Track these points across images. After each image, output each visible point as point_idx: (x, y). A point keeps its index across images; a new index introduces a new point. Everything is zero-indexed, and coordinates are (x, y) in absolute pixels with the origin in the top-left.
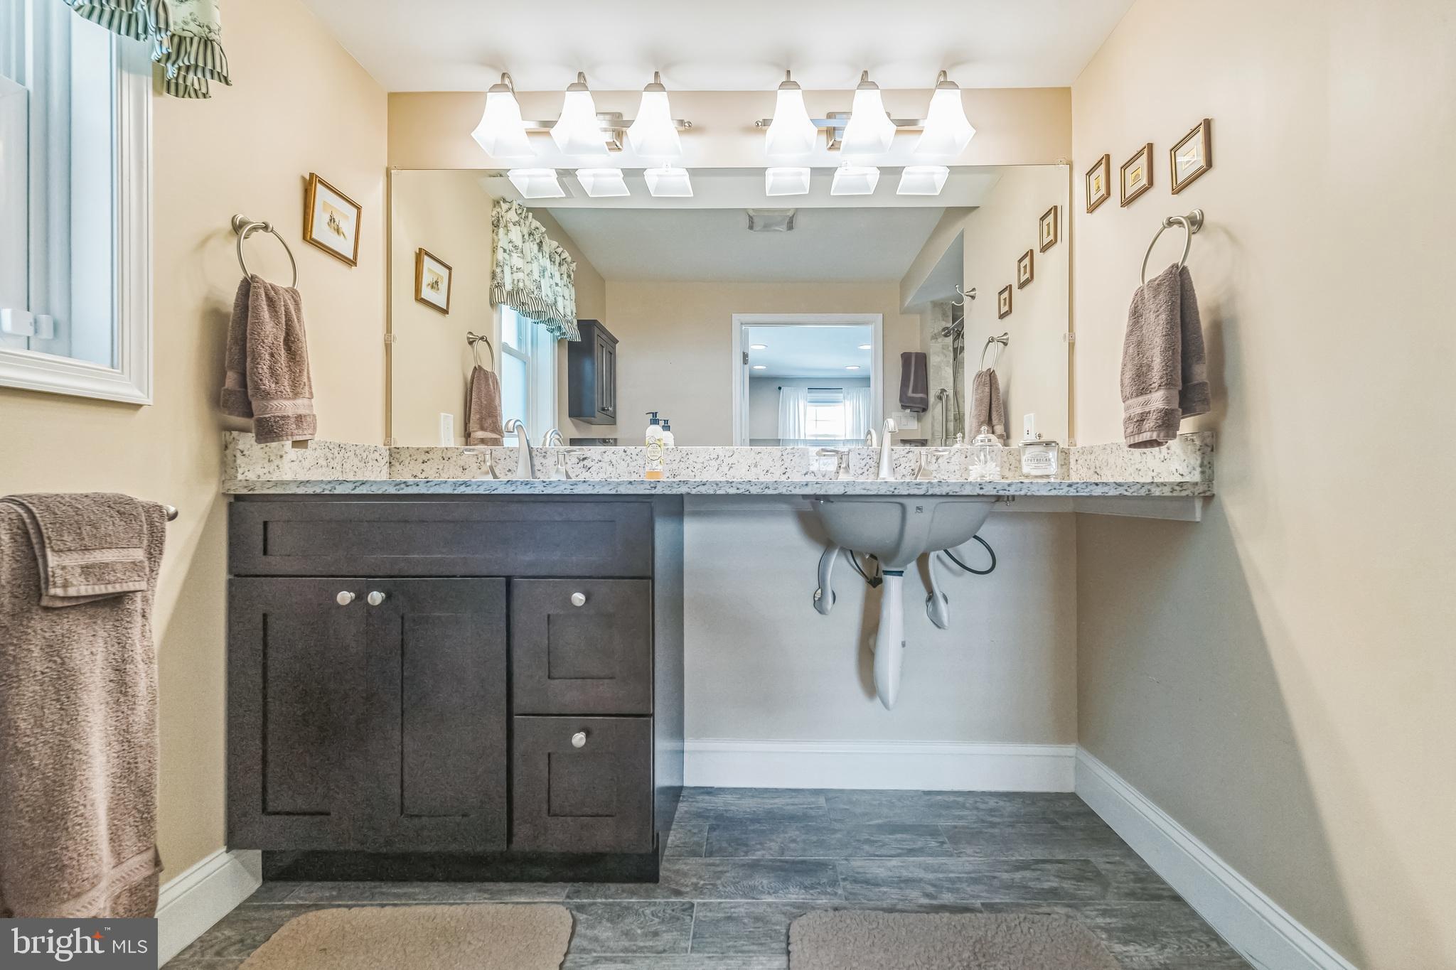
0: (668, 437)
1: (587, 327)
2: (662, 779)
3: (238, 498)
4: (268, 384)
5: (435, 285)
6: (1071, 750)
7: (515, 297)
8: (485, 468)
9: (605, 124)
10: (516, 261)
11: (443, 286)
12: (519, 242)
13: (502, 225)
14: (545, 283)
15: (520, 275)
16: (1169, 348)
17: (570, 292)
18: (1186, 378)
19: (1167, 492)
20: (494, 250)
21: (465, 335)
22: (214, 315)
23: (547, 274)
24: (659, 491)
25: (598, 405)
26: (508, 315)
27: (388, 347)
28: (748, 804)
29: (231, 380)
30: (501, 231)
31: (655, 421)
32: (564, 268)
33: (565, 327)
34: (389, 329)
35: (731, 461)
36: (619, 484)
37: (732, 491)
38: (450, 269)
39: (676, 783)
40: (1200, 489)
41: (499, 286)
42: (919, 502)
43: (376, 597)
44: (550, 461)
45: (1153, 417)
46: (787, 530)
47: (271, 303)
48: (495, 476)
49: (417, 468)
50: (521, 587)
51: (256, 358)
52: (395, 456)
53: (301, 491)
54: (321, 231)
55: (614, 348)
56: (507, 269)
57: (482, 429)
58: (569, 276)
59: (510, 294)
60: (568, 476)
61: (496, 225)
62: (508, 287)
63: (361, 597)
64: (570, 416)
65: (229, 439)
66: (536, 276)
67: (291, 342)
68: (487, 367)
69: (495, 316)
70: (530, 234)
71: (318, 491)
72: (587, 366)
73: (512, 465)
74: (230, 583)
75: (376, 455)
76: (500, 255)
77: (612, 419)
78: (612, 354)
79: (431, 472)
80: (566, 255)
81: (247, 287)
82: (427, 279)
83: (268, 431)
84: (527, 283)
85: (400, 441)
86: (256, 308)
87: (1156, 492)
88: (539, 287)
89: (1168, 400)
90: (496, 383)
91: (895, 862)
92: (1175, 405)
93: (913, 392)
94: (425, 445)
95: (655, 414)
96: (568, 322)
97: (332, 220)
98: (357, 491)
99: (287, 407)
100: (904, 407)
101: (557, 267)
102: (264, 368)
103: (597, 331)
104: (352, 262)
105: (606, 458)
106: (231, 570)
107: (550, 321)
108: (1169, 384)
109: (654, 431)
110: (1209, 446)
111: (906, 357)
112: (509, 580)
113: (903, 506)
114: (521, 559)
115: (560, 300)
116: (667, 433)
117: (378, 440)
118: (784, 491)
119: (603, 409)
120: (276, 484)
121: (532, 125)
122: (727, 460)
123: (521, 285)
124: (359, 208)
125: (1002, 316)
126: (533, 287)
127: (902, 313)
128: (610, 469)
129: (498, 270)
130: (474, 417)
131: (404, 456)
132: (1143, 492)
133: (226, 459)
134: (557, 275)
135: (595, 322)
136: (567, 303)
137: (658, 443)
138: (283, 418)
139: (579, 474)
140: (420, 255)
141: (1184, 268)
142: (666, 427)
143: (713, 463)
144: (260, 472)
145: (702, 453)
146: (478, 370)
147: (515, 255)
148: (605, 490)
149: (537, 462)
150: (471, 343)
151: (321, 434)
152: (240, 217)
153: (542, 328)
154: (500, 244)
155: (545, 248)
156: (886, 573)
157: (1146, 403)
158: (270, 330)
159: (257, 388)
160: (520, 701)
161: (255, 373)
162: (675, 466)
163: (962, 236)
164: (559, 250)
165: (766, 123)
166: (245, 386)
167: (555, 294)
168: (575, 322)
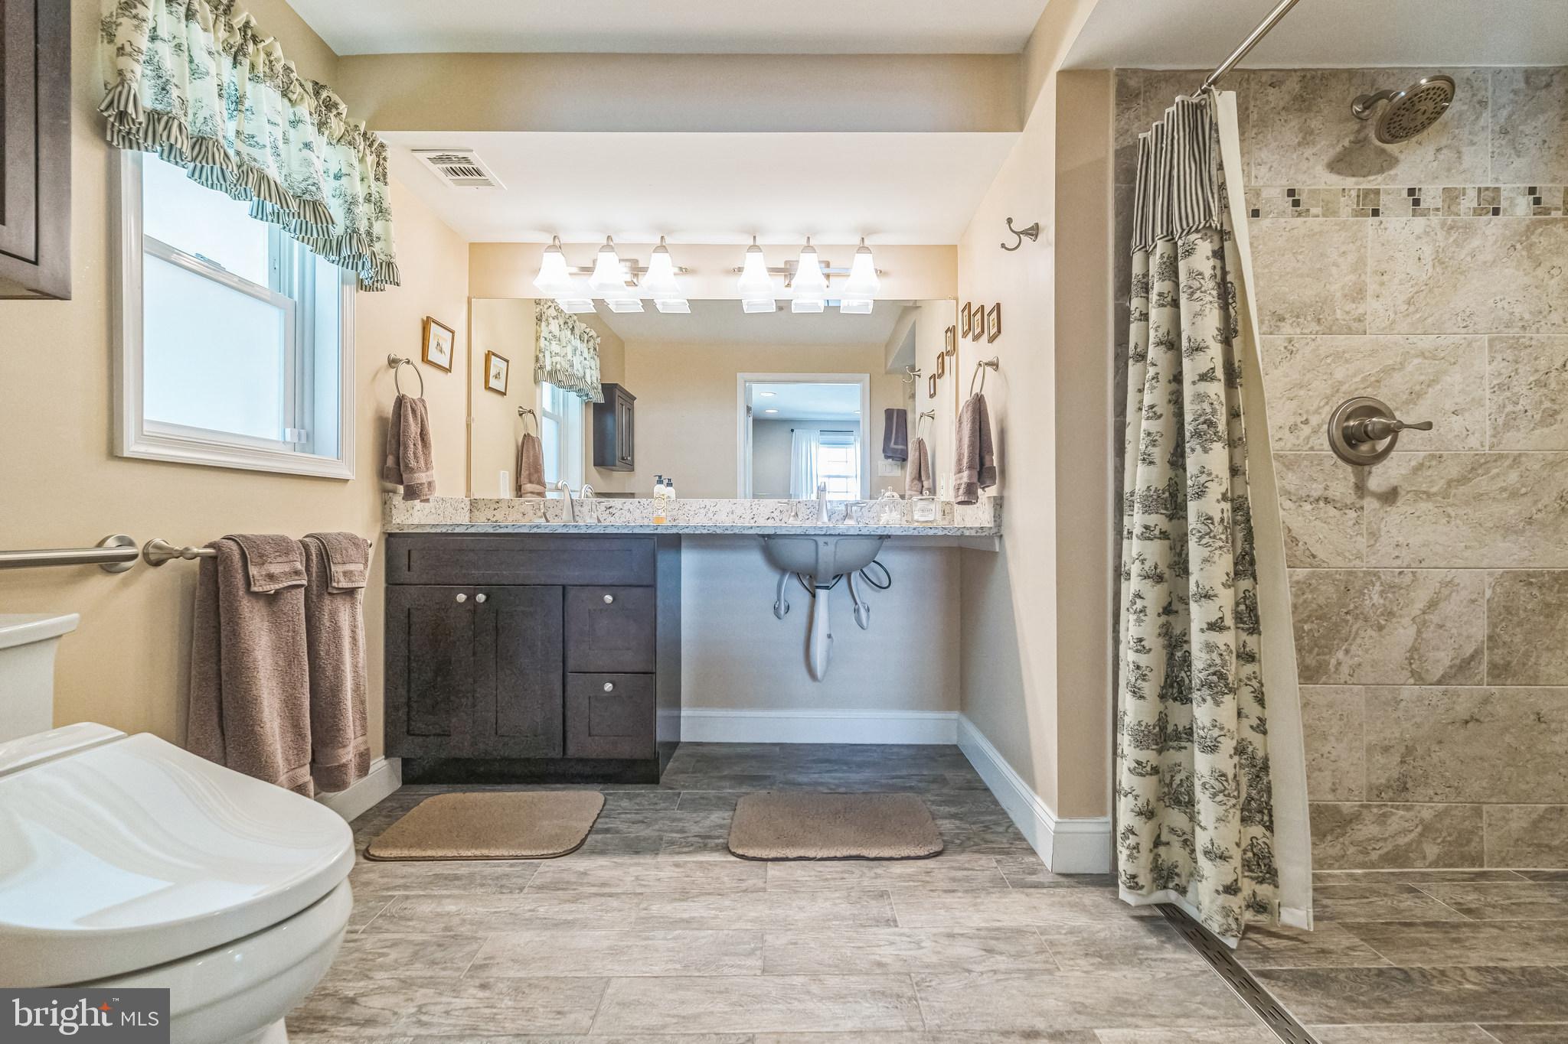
0: (671, 492)
1: (609, 389)
2: (662, 735)
3: (390, 535)
4: (413, 464)
5: (497, 376)
6: (954, 715)
7: (553, 376)
8: (540, 514)
9: (626, 270)
10: (555, 347)
11: (503, 376)
12: (556, 332)
13: (544, 319)
14: (577, 360)
15: (558, 359)
16: (972, 445)
17: (595, 363)
18: (982, 464)
19: (973, 533)
20: (538, 339)
21: (517, 409)
22: (381, 421)
23: (578, 352)
24: (659, 531)
25: (618, 454)
26: (547, 387)
27: (469, 426)
28: (725, 751)
29: (390, 461)
30: (543, 324)
31: (660, 482)
32: (591, 344)
33: (592, 394)
34: (469, 414)
35: (715, 509)
36: (634, 527)
37: (705, 532)
38: (507, 361)
39: (675, 740)
40: (994, 531)
41: (541, 368)
42: (826, 539)
43: (481, 598)
44: (585, 509)
45: (963, 486)
46: (754, 559)
47: (414, 411)
48: (547, 521)
49: (489, 514)
50: (572, 593)
51: (406, 448)
52: (474, 505)
53: (433, 531)
54: (433, 355)
55: (633, 404)
56: (547, 354)
57: (531, 482)
58: (595, 349)
59: (550, 373)
60: (599, 521)
61: (539, 319)
62: (548, 368)
63: (471, 598)
64: (595, 465)
65: (387, 498)
66: (569, 357)
67: (423, 435)
68: (533, 435)
69: (538, 391)
70: (566, 323)
71: (444, 531)
72: (609, 421)
73: (558, 512)
74: (387, 590)
75: (463, 505)
76: (543, 343)
77: (630, 467)
78: (631, 411)
79: (499, 516)
80: (593, 333)
81: (400, 402)
82: (493, 372)
83: (412, 493)
84: (563, 363)
85: (477, 494)
86: (406, 416)
87: (967, 533)
88: (572, 366)
89: (970, 477)
90: (540, 445)
91: (816, 776)
92: (975, 480)
93: (895, 443)
94: (496, 498)
95: (660, 477)
96: (594, 388)
97: (438, 344)
98: (469, 531)
99: (421, 477)
100: (887, 457)
101: (585, 345)
102: (411, 454)
103: (618, 393)
104: (448, 370)
105: (626, 507)
106: (387, 581)
107: (580, 390)
108: (970, 467)
109: (660, 489)
110: (999, 503)
111: (889, 413)
112: (564, 587)
113: (816, 541)
114: (570, 574)
115: (588, 372)
116: (670, 488)
117: (461, 494)
118: (737, 532)
119: (623, 459)
120: (418, 526)
121: (575, 270)
122: (712, 509)
123: (558, 366)
124: (453, 332)
125: (932, 396)
126: (567, 366)
127: (886, 373)
128: (628, 515)
129: (541, 355)
130: (524, 473)
131: (481, 505)
132: (959, 533)
133: (385, 509)
134: (586, 350)
135: (616, 385)
136: (594, 372)
137: (661, 497)
138: (421, 484)
139: (608, 521)
140: (489, 356)
141: (982, 396)
142: (670, 484)
143: (702, 511)
144: (403, 518)
145: (694, 504)
146: (527, 436)
147: (554, 343)
148: (626, 531)
149: (576, 509)
150: (521, 415)
151: (438, 493)
152: (392, 356)
153: (573, 395)
154: (542, 335)
155: (577, 331)
156: (818, 587)
157: (961, 479)
158: (414, 429)
159: (407, 466)
160: (571, 664)
161: (405, 457)
162: (675, 513)
163: (914, 323)
164: (587, 330)
165: (740, 270)
166: (398, 464)
167: (584, 368)
168: (600, 386)
